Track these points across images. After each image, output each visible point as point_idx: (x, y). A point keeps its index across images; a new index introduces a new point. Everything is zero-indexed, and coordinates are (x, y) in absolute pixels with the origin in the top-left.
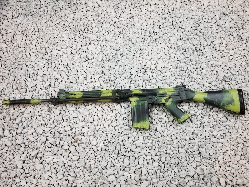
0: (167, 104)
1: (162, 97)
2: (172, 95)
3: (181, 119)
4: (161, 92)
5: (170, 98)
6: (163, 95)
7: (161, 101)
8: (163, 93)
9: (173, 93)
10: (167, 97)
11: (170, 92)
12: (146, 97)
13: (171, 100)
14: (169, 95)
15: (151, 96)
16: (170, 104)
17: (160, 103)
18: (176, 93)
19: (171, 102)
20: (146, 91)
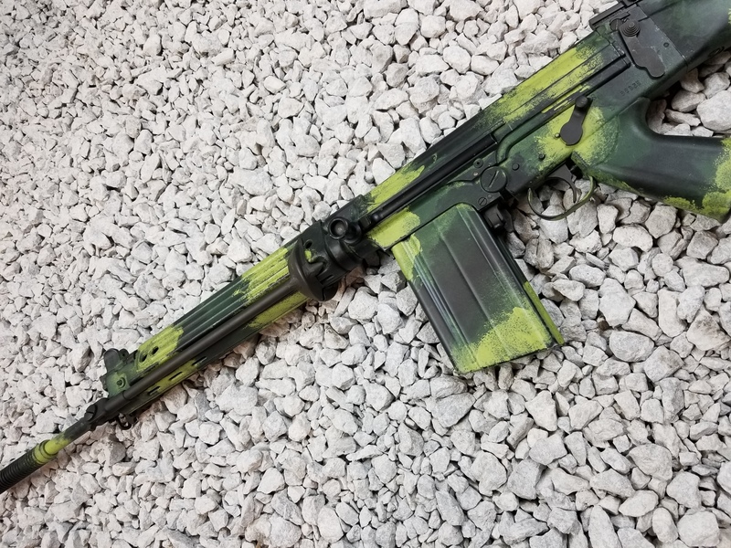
0: (586, 150)
1: (535, 136)
2: (587, 87)
3: (716, 189)
4: (516, 110)
5: (582, 111)
6: (538, 117)
7: (542, 159)
8: (531, 106)
9: (586, 71)
10: (565, 117)
11: (566, 79)
12: (450, 184)
13: (598, 118)
14: (568, 96)
15: (471, 164)
16: (603, 139)
17: (541, 172)
18: (602, 65)
19: (602, 126)
20: (435, 155)
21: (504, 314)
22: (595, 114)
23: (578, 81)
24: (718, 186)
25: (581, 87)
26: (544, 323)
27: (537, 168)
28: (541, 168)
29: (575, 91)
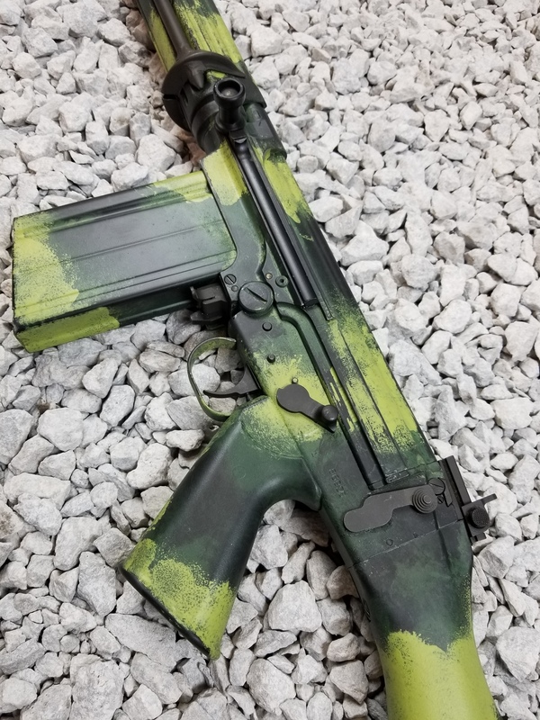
0: (266, 412)
1: (302, 356)
2: (352, 428)
3: (159, 557)
4: (341, 337)
5: (319, 418)
6: (326, 363)
8: (343, 355)
9: (374, 427)
10: (318, 395)
11: (369, 404)
12: (265, 246)
13: (306, 435)
14: (346, 403)
15: (283, 272)
16: (275, 436)
17: (251, 355)
18: (378, 451)
19: (294, 437)
20: (312, 239)
21: (75, 278)
22: (313, 432)
23: (363, 417)
24: (162, 561)
25: (354, 420)
26: (48, 321)
27: (258, 350)
28: (256, 355)
29: (350, 412)
